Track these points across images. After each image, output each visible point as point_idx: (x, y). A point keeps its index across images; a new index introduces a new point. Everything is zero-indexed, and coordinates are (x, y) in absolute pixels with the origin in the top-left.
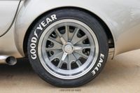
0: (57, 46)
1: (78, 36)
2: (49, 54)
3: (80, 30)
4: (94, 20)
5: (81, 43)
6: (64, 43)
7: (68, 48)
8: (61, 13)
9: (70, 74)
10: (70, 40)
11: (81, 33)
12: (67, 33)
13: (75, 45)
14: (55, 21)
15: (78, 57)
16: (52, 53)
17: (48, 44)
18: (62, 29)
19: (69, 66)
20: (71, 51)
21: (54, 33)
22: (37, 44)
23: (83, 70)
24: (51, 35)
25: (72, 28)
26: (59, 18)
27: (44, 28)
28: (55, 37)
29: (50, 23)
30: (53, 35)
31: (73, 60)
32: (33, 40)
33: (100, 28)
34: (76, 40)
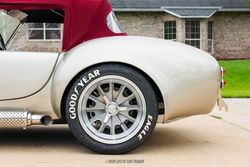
0: (99, 106)
1: (124, 95)
2: (90, 115)
3: (126, 88)
4: (141, 77)
5: (127, 103)
6: (108, 102)
7: (112, 108)
8: (105, 68)
9: (113, 139)
10: (114, 100)
11: (128, 92)
12: (111, 92)
13: (120, 105)
14: (98, 76)
15: (123, 119)
16: (94, 114)
17: (90, 103)
18: (105, 87)
19: (113, 130)
20: (114, 112)
21: (96, 90)
22: (77, 102)
23: (128, 135)
24: (93, 93)
25: (117, 86)
26: (102, 74)
27: (86, 85)
28: (98, 96)
30: (95, 93)
31: (117, 122)
32: (73, 97)
33: (148, 85)
34: (121, 99)
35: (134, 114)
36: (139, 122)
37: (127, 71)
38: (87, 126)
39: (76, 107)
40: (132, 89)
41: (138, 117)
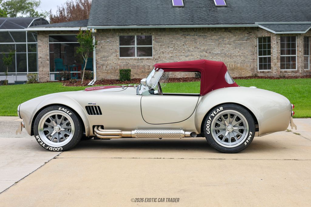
0: (222, 126)
1: (236, 121)
2: (217, 132)
3: (237, 117)
4: (246, 111)
5: (238, 125)
6: (227, 124)
7: (230, 128)
8: (226, 106)
9: (230, 145)
10: (230, 123)
11: (238, 119)
12: (229, 119)
13: (234, 126)
14: (222, 111)
15: (236, 134)
16: (219, 131)
17: (217, 125)
18: (226, 116)
19: (230, 140)
20: (231, 130)
21: (220, 118)
22: (210, 124)
23: (238, 143)
24: (218, 120)
25: (232, 115)
26: (224, 109)
27: (215, 115)
28: (221, 121)
29: (219, 112)
30: (220, 119)
31: (232, 136)
32: (209, 122)
33: (250, 115)
34: (235, 123)
35: (242, 131)
36: (244, 136)
37: (238, 107)
38: (216, 138)
39: (210, 127)
40: (240, 118)
41: (244, 133)
